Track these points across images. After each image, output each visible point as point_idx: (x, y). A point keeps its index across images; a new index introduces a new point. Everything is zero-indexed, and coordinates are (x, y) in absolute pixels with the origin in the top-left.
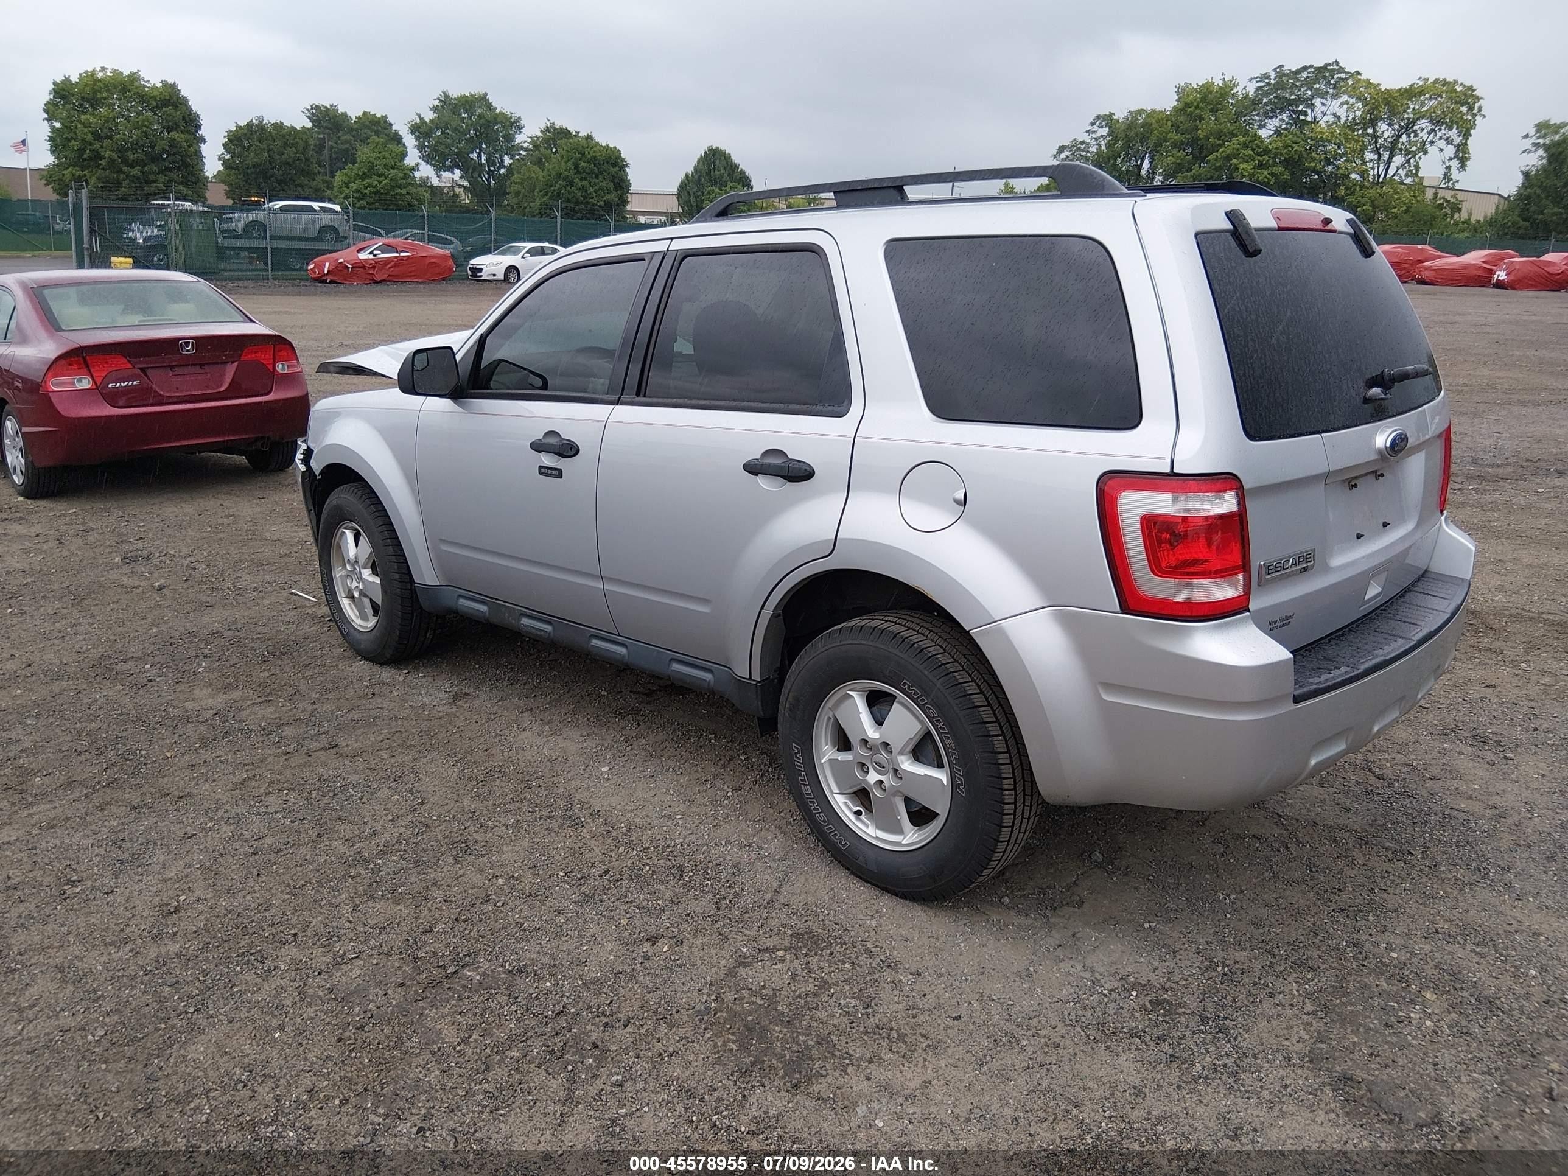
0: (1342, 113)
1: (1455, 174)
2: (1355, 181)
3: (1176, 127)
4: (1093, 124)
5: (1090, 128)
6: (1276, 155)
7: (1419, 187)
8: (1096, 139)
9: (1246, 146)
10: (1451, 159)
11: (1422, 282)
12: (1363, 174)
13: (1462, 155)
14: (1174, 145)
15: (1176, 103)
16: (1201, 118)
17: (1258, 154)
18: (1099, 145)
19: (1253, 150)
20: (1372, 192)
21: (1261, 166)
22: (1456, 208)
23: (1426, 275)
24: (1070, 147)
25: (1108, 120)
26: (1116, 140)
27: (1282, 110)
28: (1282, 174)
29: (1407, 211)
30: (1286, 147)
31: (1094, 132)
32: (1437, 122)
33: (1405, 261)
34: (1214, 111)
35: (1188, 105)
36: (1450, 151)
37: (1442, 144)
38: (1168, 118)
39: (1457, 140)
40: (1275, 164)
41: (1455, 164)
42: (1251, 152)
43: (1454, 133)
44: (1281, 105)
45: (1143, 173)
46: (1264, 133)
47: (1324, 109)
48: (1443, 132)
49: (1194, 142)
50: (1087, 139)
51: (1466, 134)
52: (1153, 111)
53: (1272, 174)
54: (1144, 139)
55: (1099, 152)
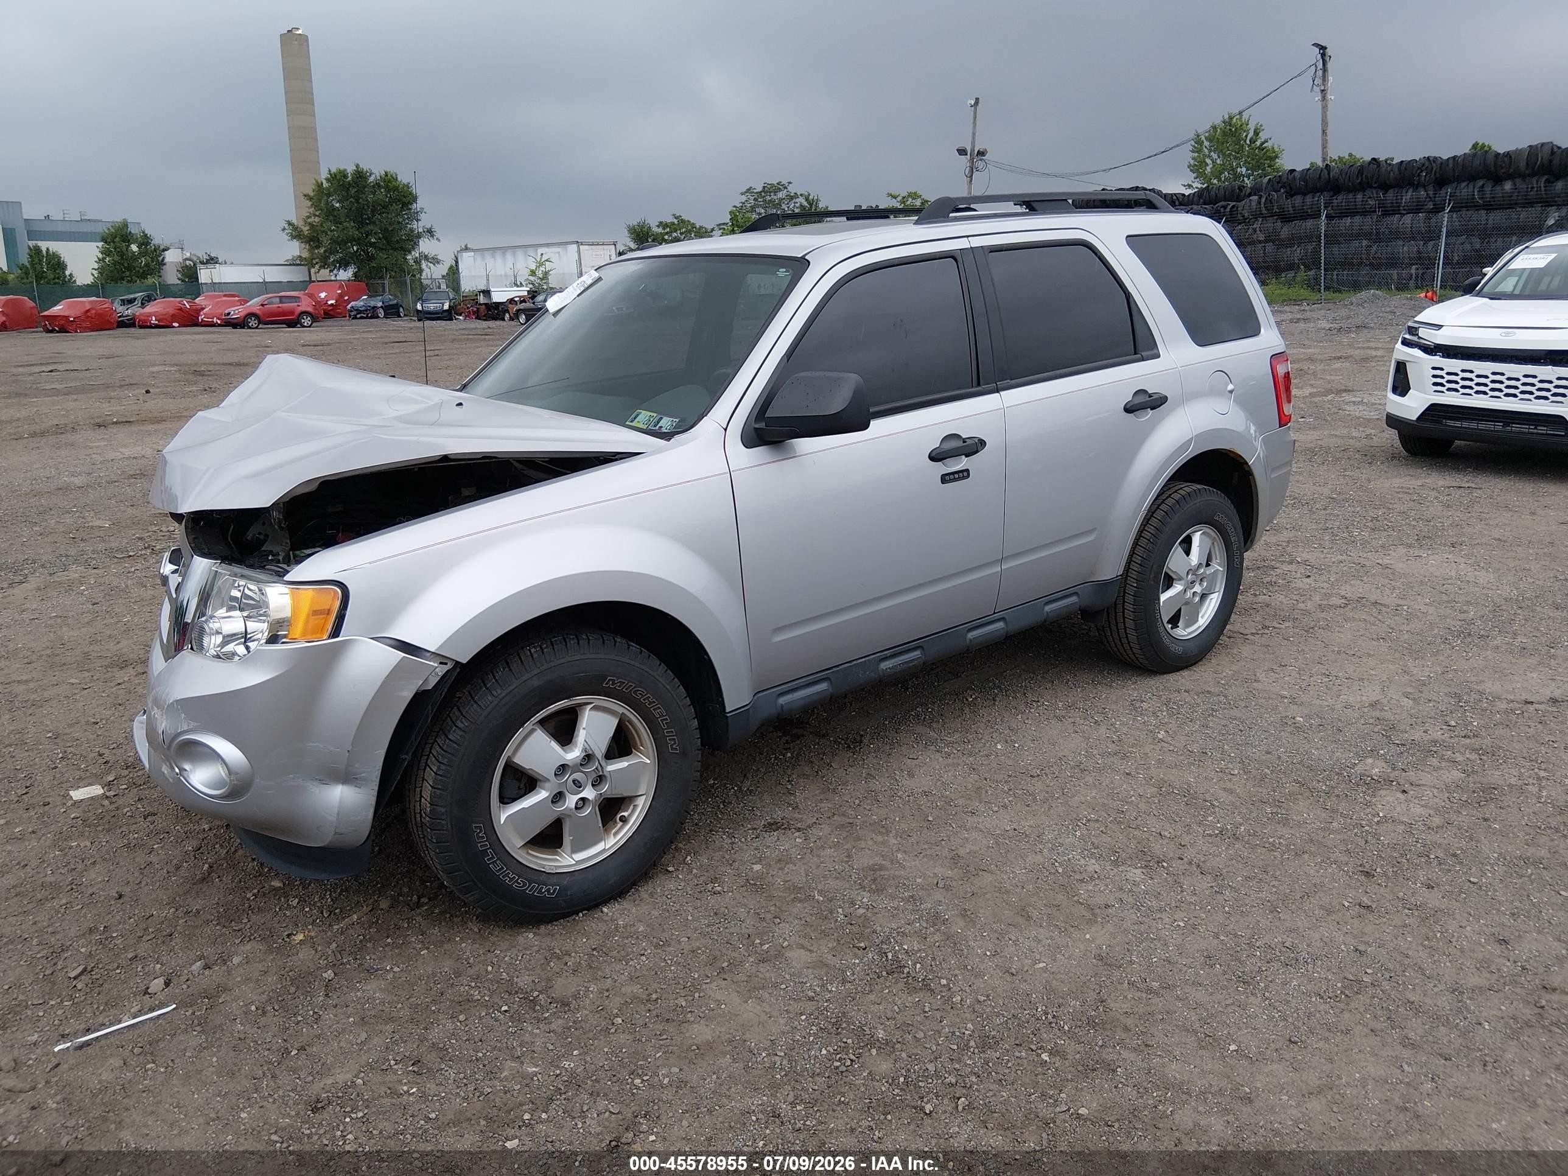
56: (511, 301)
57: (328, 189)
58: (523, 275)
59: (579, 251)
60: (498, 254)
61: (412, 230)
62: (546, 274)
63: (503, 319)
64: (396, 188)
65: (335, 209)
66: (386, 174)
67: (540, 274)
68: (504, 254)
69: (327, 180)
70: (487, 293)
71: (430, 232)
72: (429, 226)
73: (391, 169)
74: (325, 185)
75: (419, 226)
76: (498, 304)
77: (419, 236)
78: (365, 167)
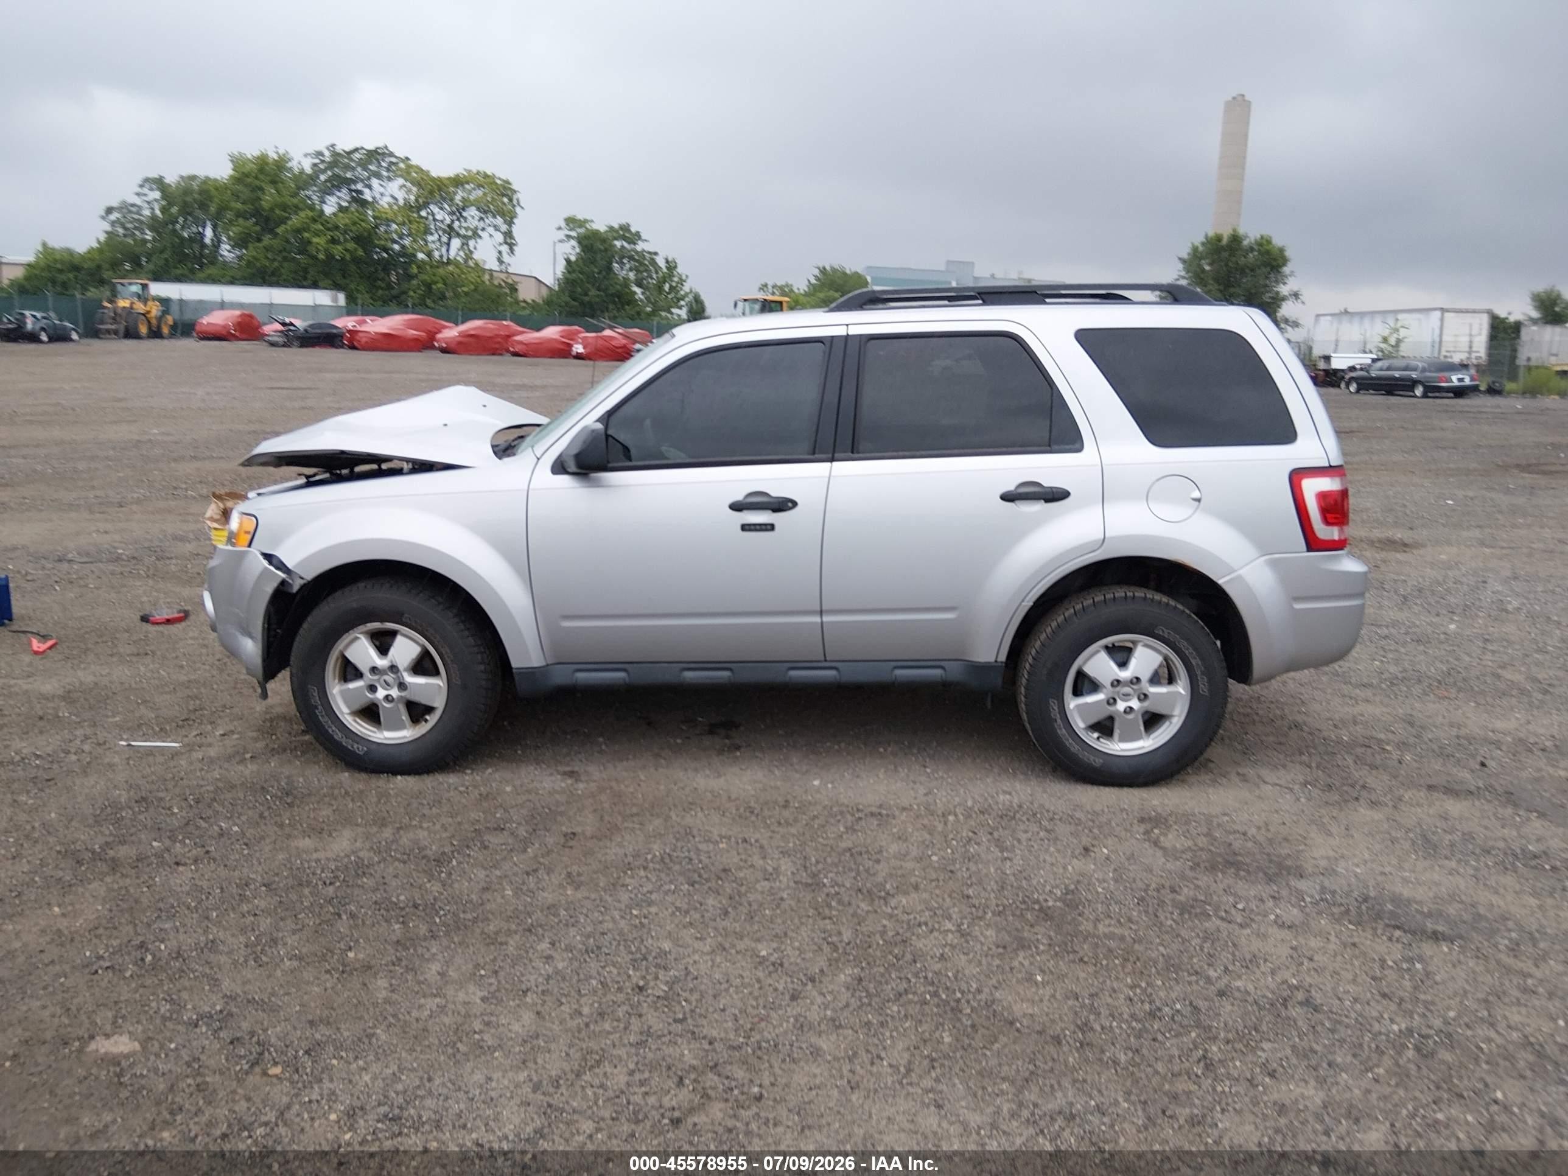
0: (401, 196)
1: (506, 258)
2: (423, 261)
3: (236, 196)
4: (141, 186)
5: (139, 190)
6: (346, 232)
7: (478, 268)
8: (148, 203)
9: (314, 220)
10: (501, 244)
11: (516, 354)
12: (429, 254)
13: (509, 239)
14: (239, 214)
15: (231, 172)
16: (261, 189)
17: (329, 229)
18: (153, 209)
19: (323, 225)
20: (441, 271)
21: (334, 241)
22: (513, 289)
23: (518, 348)
24: (119, 209)
25: (159, 183)
26: (170, 204)
27: (339, 189)
28: (356, 250)
29: (475, 290)
30: (354, 224)
31: (145, 195)
32: (484, 211)
33: (498, 336)
34: (273, 182)
35: (247, 175)
36: (499, 237)
37: (491, 230)
38: (225, 187)
39: (504, 228)
40: (346, 240)
41: (505, 249)
42: (321, 227)
43: (499, 221)
44: (337, 183)
45: (207, 241)
46: (329, 209)
47: (382, 190)
48: (490, 220)
49: (257, 213)
50: (138, 201)
51: (510, 223)
52: (208, 178)
53: (346, 250)
54: (203, 206)
55: (154, 217)
56: (1352, 369)
57: (1201, 253)
58: (1375, 341)
59: (1442, 320)
60: (1356, 320)
61: (1278, 293)
62: (1399, 341)
63: (1339, 386)
64: (1268, 252)
65: (1203, 271)
66: (1262, 237)
67: (1392, 341)
68: (1362, 318)
69: (1203, 244)
70: (1327, 358)
71: (1296, 295)
72: (1295, 289)
73: (1266, 232)
74: (1201, 248)
75: (1284, 290)
76: (1336, 371)
77: (1284, 299)
78: (1241, 231)
